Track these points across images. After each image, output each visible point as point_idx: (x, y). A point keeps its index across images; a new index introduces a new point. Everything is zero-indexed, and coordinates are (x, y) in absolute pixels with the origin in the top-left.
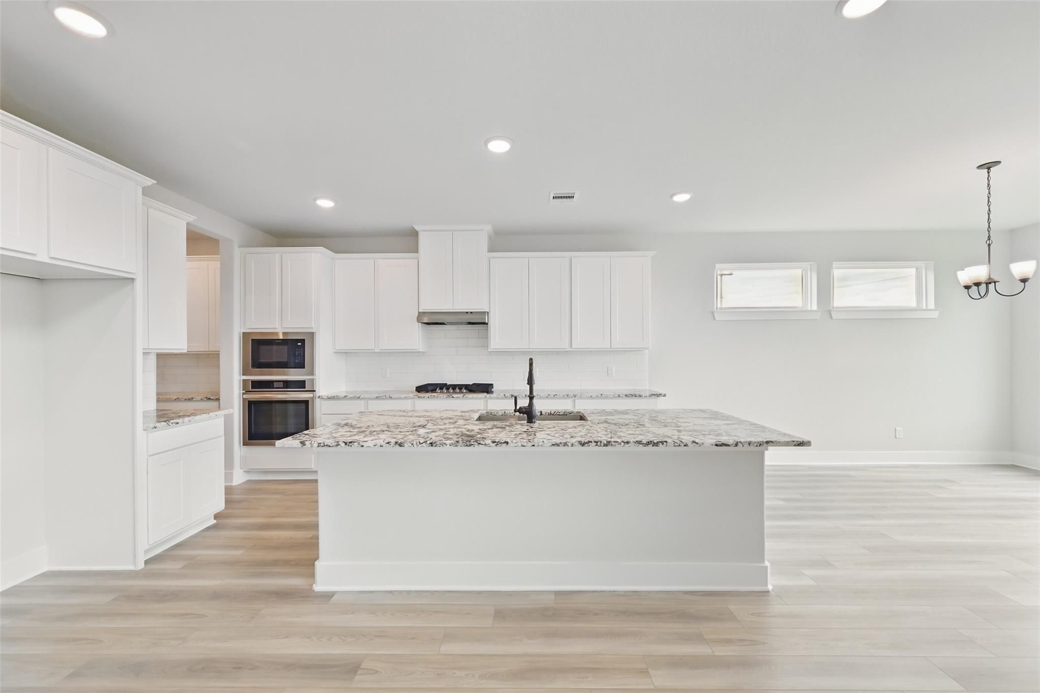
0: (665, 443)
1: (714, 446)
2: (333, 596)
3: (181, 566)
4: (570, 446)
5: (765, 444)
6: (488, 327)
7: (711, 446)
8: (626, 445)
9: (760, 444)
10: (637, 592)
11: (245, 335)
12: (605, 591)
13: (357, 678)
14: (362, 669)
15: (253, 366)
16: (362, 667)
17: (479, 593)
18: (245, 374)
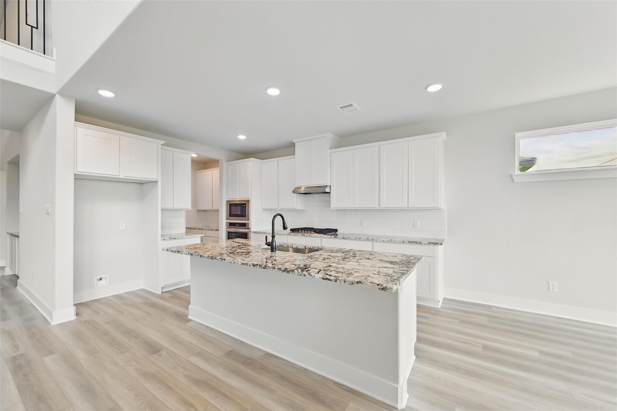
0: (293, 272)
1: (321, 279)
2: (190, 321)
3: (169, 296)
4: (249, 265)
5: (356, 284)
6: (330, 195)
7: (320, 278)
8: (273, 270)
9: (352, 283)
10: (307, 370)
11: (228, 201)
12: (291, 362)
13: (154, 355)
14: (159, 353)
15: (230, 216)
16: (160, 352)
17: (236, 340)
18: (227, 219)
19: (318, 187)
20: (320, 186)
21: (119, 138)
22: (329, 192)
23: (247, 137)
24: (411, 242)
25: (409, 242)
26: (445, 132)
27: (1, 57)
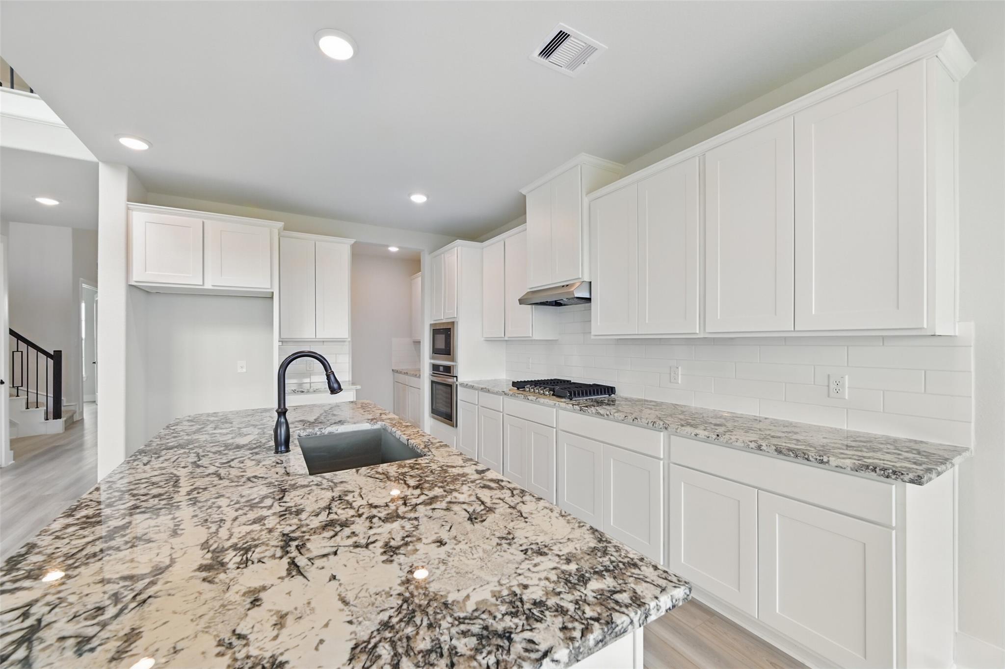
6: (591, 304)
11: (431, 325)
15: (433, 352)
18: (433, 358)
19: (563, 286)
20: (567, 286)
21: (203, 223)
22: (588, 297)
23: (428, 197)
24: (784, 451)
25: (779, 451)
26: (951, 30)
27: (2, 113)
